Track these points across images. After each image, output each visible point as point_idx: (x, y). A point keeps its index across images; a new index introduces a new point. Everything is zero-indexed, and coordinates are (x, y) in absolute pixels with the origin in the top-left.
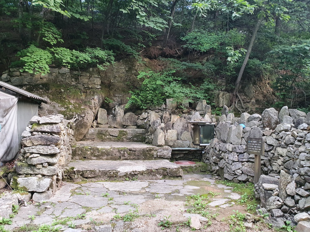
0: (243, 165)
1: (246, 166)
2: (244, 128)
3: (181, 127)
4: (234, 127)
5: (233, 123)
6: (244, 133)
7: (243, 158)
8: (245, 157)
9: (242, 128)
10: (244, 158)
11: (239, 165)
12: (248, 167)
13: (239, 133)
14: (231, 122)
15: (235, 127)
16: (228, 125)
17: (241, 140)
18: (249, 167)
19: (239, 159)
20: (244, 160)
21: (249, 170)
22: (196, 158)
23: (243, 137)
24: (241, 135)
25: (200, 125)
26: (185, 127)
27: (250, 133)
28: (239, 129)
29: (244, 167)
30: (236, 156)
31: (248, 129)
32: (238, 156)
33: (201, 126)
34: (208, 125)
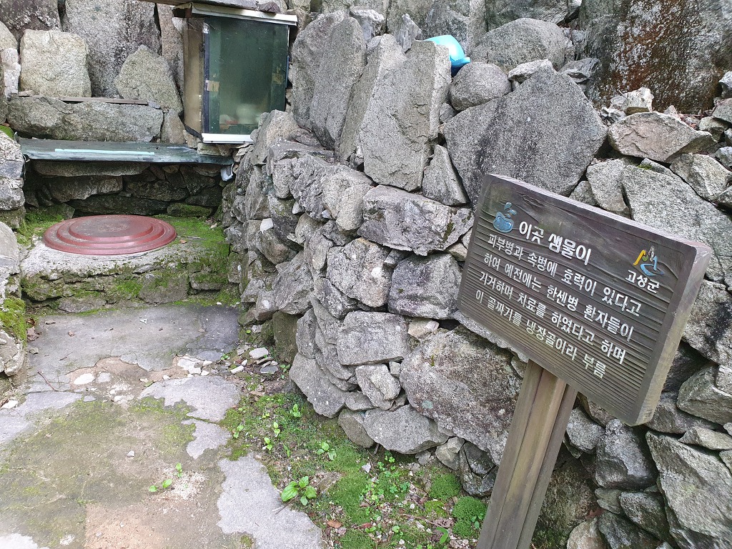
0: (413, 343)
1: (432, 361)
2: (455, 70)
3: (116, 23)
4: (391, 53)
5: (390, 28)
6: (455, 106)
7: (420, 291)
8: (433, 288)
9: (447, 66)
10: (423, 299)
11: (389, 337)
12: (447, 367)
13: (418, 104)
14: (381, 18)
15: (399, 55)
16: (360, 36)
17: (422, 158)
18: (455, 375)
19: (394, 294)
20: (425, 309)
21: (447, 390)
22: (191, 200)
23: (441, 140)
24: (433, 119)
25: (208, 19)
26: (142, 26)
27: (500, 115)
28: (423, 74)
29: (416, 359)
30: (377, 272)
31: (488, 78)
32: (389, 269)
33: (211, 28)
34: (253, 21)
